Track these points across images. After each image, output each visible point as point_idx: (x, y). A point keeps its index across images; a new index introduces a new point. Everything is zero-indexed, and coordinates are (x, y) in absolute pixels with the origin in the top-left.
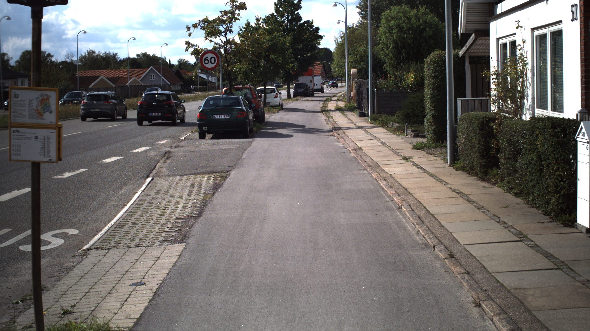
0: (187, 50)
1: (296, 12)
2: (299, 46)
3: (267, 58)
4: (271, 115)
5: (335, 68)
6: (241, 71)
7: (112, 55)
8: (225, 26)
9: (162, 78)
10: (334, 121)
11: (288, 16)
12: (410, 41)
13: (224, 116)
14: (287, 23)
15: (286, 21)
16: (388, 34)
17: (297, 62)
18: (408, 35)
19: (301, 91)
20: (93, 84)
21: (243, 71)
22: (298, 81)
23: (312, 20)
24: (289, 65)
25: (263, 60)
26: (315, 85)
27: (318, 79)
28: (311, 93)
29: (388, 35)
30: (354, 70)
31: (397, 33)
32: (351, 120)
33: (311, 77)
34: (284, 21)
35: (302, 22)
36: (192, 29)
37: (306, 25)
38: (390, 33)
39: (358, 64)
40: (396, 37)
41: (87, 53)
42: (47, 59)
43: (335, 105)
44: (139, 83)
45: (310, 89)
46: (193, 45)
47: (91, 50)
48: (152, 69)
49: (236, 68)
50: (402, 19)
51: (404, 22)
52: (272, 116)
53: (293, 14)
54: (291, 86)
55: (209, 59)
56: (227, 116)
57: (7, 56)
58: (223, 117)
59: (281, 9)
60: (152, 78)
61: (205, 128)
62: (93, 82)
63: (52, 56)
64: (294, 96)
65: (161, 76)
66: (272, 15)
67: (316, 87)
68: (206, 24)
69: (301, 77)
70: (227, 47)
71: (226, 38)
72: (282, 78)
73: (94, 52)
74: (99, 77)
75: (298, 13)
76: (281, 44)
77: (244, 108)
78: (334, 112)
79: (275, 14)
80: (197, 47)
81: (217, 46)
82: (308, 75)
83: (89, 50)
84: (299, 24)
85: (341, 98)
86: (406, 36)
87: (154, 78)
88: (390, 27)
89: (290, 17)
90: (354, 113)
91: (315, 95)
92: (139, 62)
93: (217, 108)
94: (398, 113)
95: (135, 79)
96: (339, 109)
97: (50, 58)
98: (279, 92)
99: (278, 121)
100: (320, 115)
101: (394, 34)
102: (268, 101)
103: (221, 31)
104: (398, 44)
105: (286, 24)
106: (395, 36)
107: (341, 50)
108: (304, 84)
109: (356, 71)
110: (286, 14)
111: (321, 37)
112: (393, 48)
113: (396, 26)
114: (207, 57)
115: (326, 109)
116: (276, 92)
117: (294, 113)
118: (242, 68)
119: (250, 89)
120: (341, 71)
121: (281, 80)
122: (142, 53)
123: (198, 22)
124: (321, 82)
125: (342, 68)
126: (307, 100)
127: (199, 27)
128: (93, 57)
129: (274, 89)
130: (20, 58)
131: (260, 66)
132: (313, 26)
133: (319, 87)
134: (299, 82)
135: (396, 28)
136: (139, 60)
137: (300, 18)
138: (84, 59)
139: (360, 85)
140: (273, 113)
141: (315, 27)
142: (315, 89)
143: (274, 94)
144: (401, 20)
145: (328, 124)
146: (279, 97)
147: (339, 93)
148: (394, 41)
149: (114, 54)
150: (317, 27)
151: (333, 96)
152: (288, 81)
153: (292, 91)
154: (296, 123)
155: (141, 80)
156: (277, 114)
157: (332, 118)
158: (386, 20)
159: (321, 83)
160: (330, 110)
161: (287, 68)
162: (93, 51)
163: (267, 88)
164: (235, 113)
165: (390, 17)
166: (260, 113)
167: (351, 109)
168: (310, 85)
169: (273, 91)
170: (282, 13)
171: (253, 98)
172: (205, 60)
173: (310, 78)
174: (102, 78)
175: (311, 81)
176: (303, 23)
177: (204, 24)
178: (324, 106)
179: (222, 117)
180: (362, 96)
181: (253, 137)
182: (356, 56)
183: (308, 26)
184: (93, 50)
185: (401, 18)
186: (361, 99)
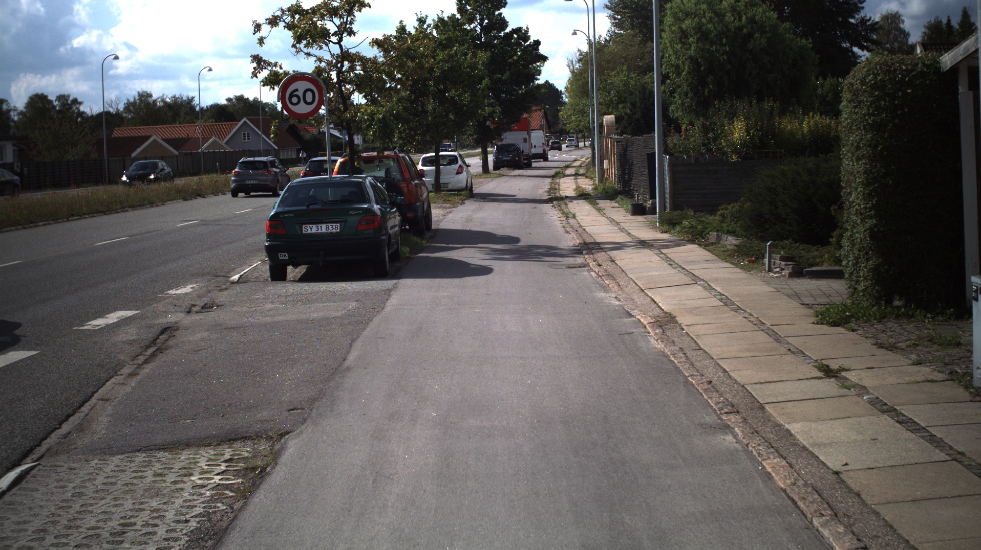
0: (255, 75)
1: (497, 13)
2: (502, 75)
3: (440, 96)
4: (448, 210)
5: (571, 115)
6: (373, 119)
7: (185, 101)
8: (337, 21)
9: (263, 138)
10: (581, 226)
11: (482, 20)
12: (723, 58)
13: (327, 228)
14: (481, 33)
15: (478, 29)
16: (680, 45)
17: (500, 106)
18: (718, 47)
19: (507, 158)
20: (139, 150)
21: (379, 119)
22: (502, 140)
23: (527, 28)
24: (483, 110)
25: (432, 101)
26: (533, 146)
27: (538, 137)
28: (526, 161)
29: (678, 47)
30: (609, 119)
31: (697, 43)
32: (618, 224)
33: (525, 133)
34: (474, 29)
35: (508, 30)
36: (266, 28)
37: (515, 36)
38: (683, 43)
39: (613, 108)
40: (695, 50)
41: (137, 98)
42: (71, 108)
43: (574, 187)
44: (222, 147)
45: (524, 155)
46: (269, 64)
47: (144, 92)
48: (245, 122)
49: (363, 114)
50: (707, 15)
51: (710, 20)
52: (450, 212)
53: (491, 16)
54: (489, 149)
55: (300, 94)
56: (334, 228)
57: (7, 105)
58: (324, 230)
59: (469, 8)
60: (246, 138)
61: (283, 256)
62: (139, 147)
63: (80, 103)
64: (496, 168)
65: (260, 133)
67: (534, 151)
68: (297, 16)
69: (508, 133)
70: (342, 66)
71: (341, 47)
72: (472, 135)
73: (151, 96)
74: (149, 137)
75: (500, 14)
76: (467, 67)
77: (376, 207)
78: (575, 202)
79: (458, 16)
80: (278, 69)
81: (323, 65)
82: (520, 129)
83: (141, 91)
84: (502, 34)
85: (582, 171)
86: (716, 48)
87: (249, 139)
88: (682, 31)
89: (486, 21)
90: (617, 205)
91: (534, 165)
92: (231, 111)
93: (311, 207)
94: (722, 210)
95: (214, 142)
96: (583, 195)
97: (77, 106)
98: (464, 162)
99: (459, 227)
100: (547, 207)
101: (690, 45)
102: (442, 180)
103: (328, 31)
104: (699, 65)
105: (478, 34)
106: (693, 48)
107: (580, 83)
108: (514, 145)
109: (614, 120)
110: (478, 17)
111: (544, 59)
112: (689, 73)
113: (694, 29)
114: (297, 90)
115: (558, 195)
116: (460, 162)
117: (496, 204)
118: (376, 114)
119: (397, 159)
120: (581, 121)
121: (471, 138)
122: (236, 96)
123: (279, 13)
124: (544, 142)
125: (583, 115)
126: (520, 176)
127: (282, 24)
128: (148, 103)
129: (455, 156)
130: (26, 108)
131: (426, 112)
132: (528, 38)
133: (539, 150)
134: (504, 142)
135: (696, 33)
136: (230, 109)
137: (504, 23)
138: (133, 107)
139: (627, 147)
140: (454, 206)
141: (532, 41)
142: (533, 154)
143: (456, 167)
144: (705, 17)
145: (567, 232)
146: (464, 173)
147: (575, 160)
148: (691, 58)
149: (188, 99)
150: (536, 39)
151: (567, 167)
152: (482, 141)
153: (491, 158)
154: (499, 232)
155: (226, 143)
156: (460, 208)
157: (574, 216)
158: (674, 17)
159: (543, 144)
160: (567, 197)
161: (481, 115)
162: (147, 94)
163: (442, 155)
164: (353, 220)
165: (681, 11)
166: (420, 214)
167: (610, 195)
168: (524, 147)
169: (453, 160)
170: (470, 14)
171: (404, 180)
172: (291, 96)
174: (155, 141)
175: (525, 140)
176: (510, 32)
177: (293, 17)
178: (553, 189)
179: (323, 228)
180: (630, 169)
181: (397, 274)
182: (609, 92)
183: (519, 38)
184: (148, 92)
185: (704, 12)
186: (629, 175)
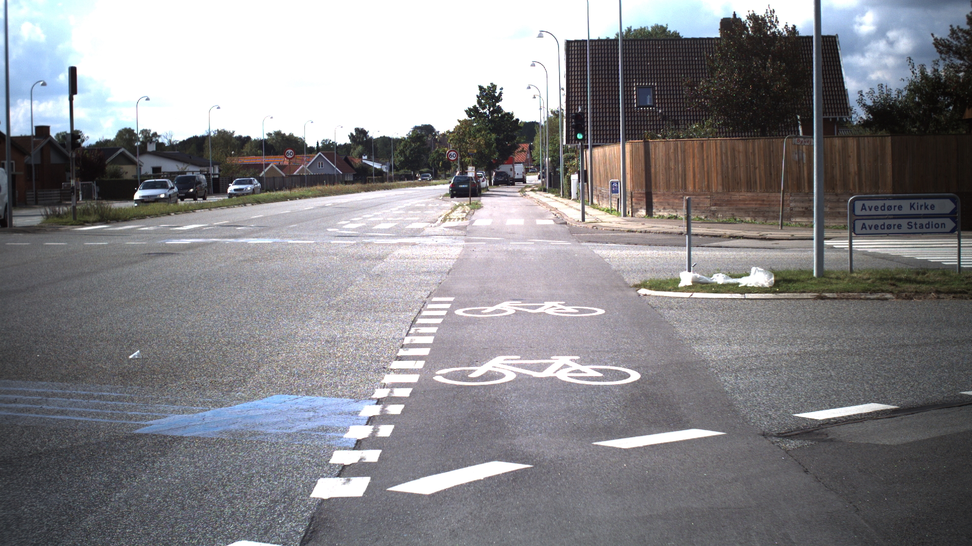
1: (497, 104)
11: (490, 108)
14: (489, 114)
15: (488, 112)
23: (512, 112)
26: (516, 173)
27: (519, 169)
28: (512, 182)
34: (485, 113)
37: (506, 116)
59: (483, 101)
64: (495, 184)
66: (475, 107)
67: (517, 176)
69: (502, 165)
79: (478, 106)
82: (507, 164)
89: (492, 109)
91: (516, 184)
108: (505, 172)
110: (488, 106)
142: (516, 179)
152: (489, 169)
153: (493, 179)
168: (511, 174)
170: (483, 105)
173: (510, 166)
175: (511, 170)
183: (508, 117)
